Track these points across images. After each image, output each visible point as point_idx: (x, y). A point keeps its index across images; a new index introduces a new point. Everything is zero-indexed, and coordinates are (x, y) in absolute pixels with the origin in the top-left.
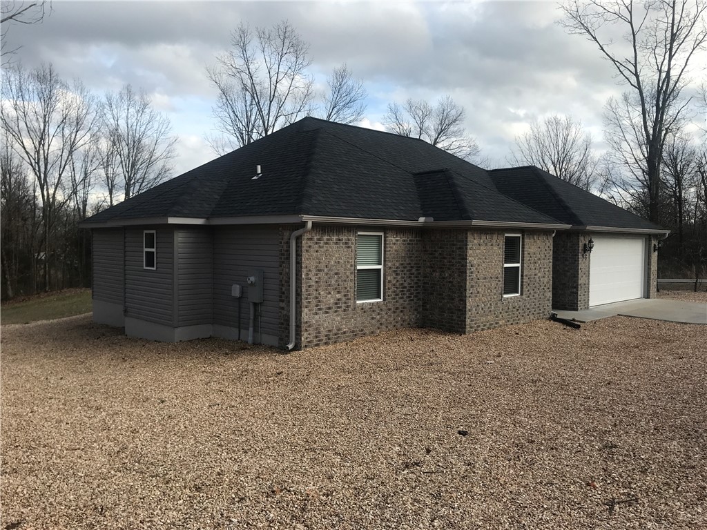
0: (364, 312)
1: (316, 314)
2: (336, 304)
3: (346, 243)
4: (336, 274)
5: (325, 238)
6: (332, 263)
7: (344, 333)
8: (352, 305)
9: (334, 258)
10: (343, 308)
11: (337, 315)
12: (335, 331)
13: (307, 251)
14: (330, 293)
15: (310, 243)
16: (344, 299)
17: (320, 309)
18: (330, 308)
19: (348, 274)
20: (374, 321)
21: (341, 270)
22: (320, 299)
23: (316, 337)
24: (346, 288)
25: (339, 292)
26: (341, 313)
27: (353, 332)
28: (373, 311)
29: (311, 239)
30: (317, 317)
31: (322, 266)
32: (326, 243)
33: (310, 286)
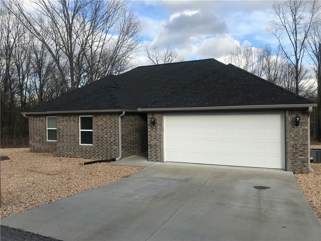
0: (49, 144)
1: (33, 142)
2: (39, 140)
3: (42, 120)
4: (39, 130)
5: (35, 119)
6: (38, 127)
7: (42, 150)
8: (45, 141)
9: (38, 125)
10: (42, 142)
11: (40, 144)
12: (39, 149)
13: (30, 123)
14: (37, 136)
15: (31, 121)
16: (42, 139)
17: (35, 141)
18: (37, 141)
19: (43, 130)
20: (53, 148)
21: (41, 129)
22: (35, 138)
23: (34, 150)
24: (42, 135)
25: (40, 136)
26: (41, 143)
27: (45, 150)
28: (53, 144)
29: (31, 119)
30: (33, 143)
31: (35, 128)
32: (36, 121)
33: (31, 134)
